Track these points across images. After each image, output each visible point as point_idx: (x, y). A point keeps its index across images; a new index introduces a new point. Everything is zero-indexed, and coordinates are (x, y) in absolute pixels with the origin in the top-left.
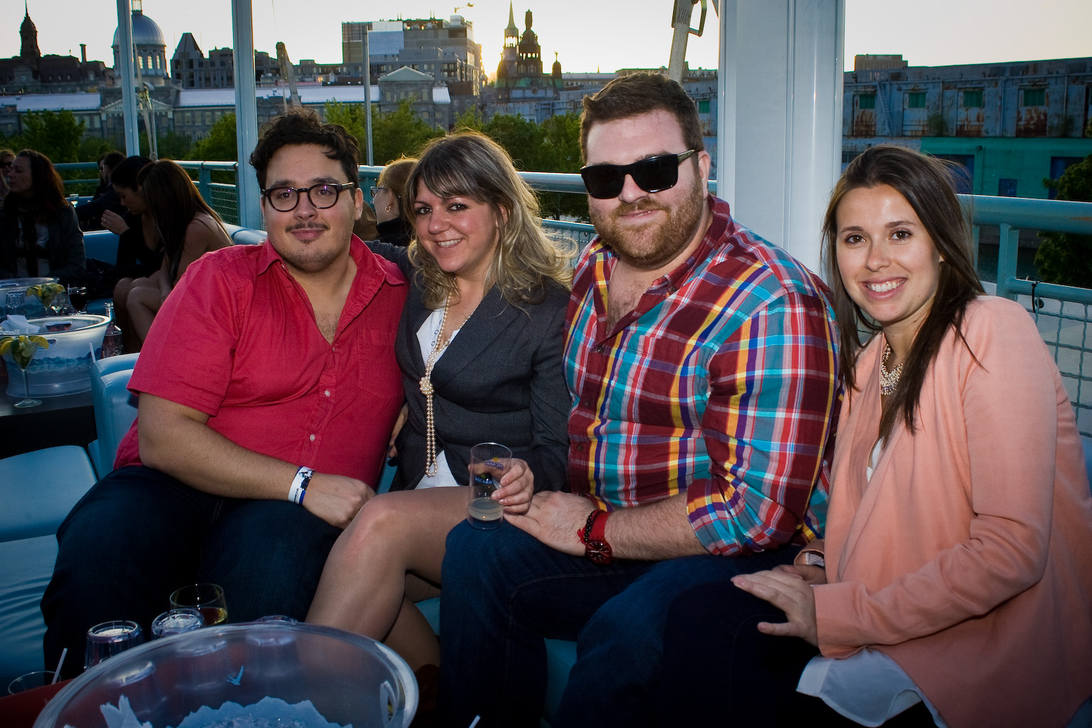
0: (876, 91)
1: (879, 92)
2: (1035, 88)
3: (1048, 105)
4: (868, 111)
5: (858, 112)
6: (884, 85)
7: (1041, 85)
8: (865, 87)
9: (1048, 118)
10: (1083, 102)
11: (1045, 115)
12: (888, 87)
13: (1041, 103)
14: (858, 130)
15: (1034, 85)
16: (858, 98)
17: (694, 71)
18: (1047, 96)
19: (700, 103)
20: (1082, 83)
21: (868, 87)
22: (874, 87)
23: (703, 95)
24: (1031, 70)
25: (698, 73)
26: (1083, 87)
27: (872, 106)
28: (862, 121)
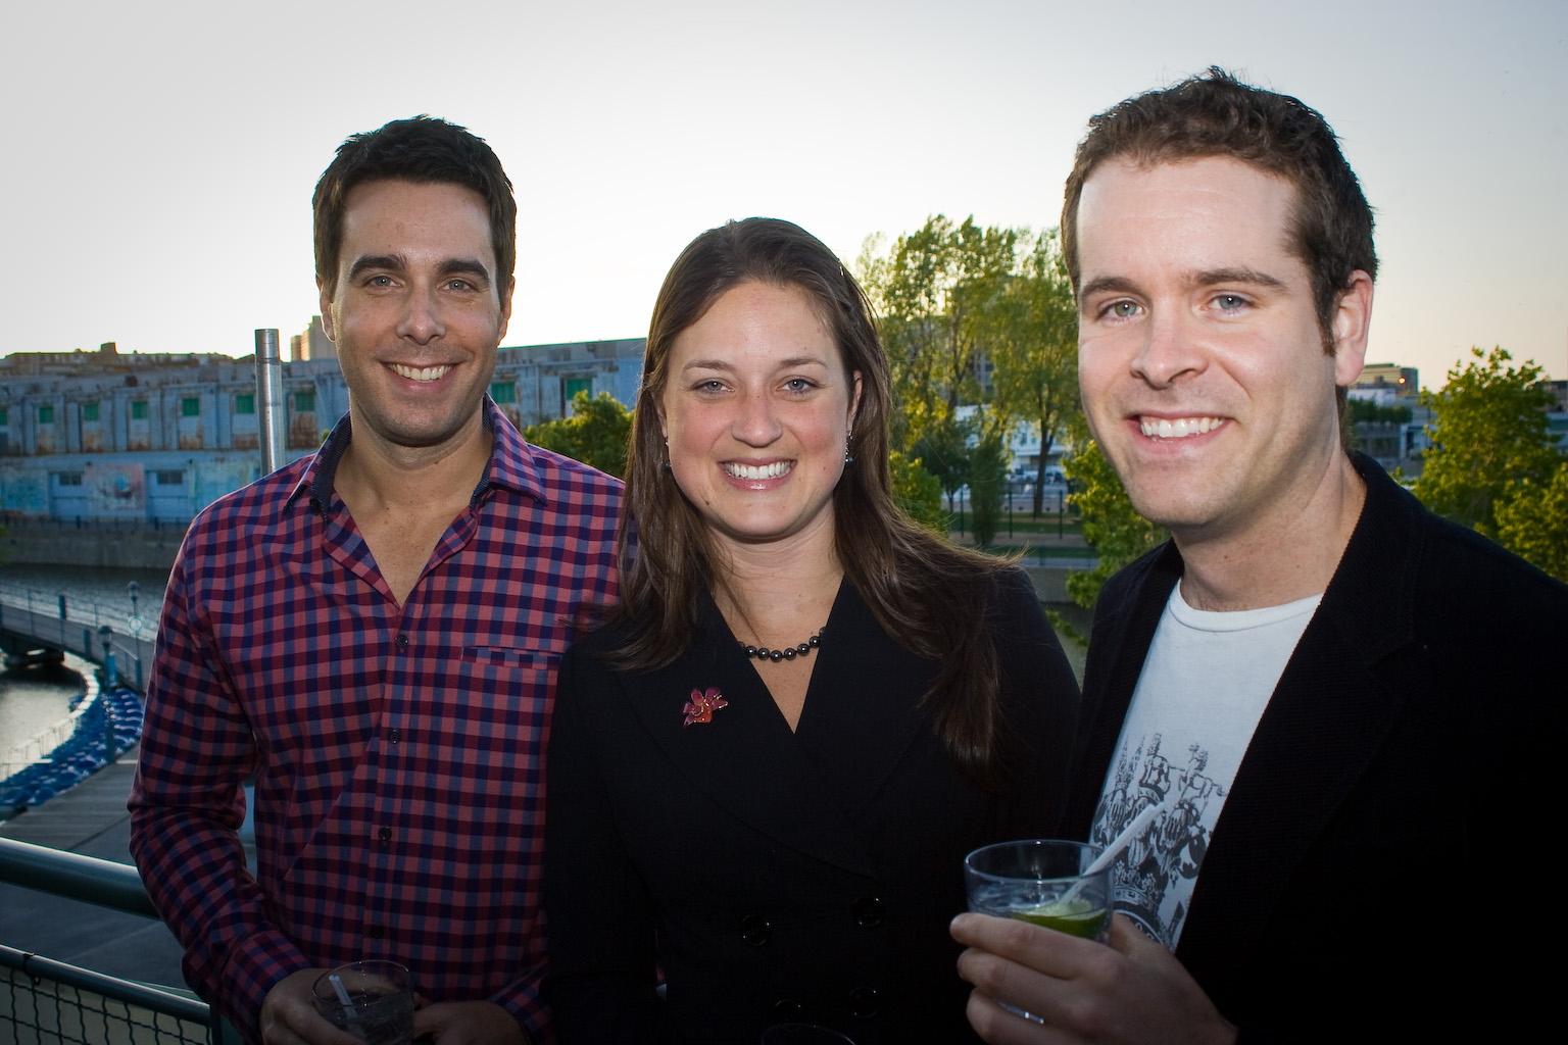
0: (314, 387)
1: (319, 391)
2: (504, 381)
3: (520, 402)
4: (307, 414)
5: (295, 415)
6: (325, 381)
7: (510, 378)
8: (301, 383)
9: (521, 418)
10: (559, 397)
11: (518, 414)
12: (329, 383)
13: (512, 400)
14: (295, 440)
15: (502, 377)
16: (292, 398)
17: (126, 356)
18: (519, 392)
19: (86, 407)
20: (556, 374)
21: (305, 382)
22: (312, 382)
23: (89, 396)
24: (509, 357)
25: (132, 359)
26: (557, 381)
27: (311, 407)
28: (300, 428)
